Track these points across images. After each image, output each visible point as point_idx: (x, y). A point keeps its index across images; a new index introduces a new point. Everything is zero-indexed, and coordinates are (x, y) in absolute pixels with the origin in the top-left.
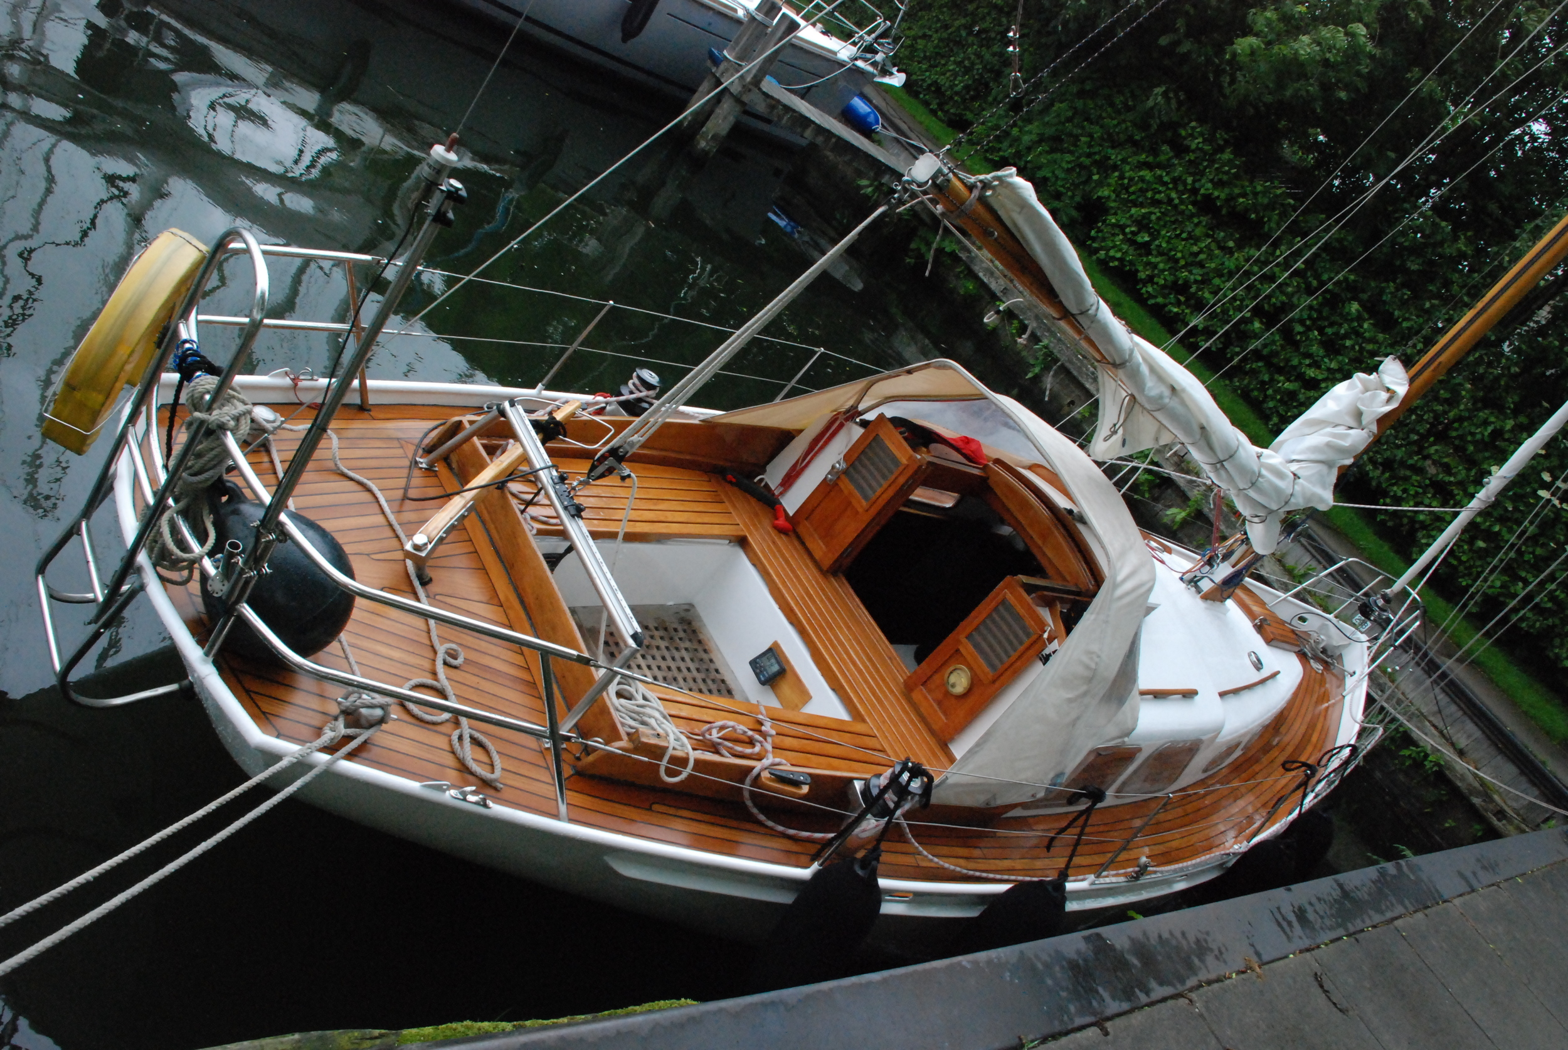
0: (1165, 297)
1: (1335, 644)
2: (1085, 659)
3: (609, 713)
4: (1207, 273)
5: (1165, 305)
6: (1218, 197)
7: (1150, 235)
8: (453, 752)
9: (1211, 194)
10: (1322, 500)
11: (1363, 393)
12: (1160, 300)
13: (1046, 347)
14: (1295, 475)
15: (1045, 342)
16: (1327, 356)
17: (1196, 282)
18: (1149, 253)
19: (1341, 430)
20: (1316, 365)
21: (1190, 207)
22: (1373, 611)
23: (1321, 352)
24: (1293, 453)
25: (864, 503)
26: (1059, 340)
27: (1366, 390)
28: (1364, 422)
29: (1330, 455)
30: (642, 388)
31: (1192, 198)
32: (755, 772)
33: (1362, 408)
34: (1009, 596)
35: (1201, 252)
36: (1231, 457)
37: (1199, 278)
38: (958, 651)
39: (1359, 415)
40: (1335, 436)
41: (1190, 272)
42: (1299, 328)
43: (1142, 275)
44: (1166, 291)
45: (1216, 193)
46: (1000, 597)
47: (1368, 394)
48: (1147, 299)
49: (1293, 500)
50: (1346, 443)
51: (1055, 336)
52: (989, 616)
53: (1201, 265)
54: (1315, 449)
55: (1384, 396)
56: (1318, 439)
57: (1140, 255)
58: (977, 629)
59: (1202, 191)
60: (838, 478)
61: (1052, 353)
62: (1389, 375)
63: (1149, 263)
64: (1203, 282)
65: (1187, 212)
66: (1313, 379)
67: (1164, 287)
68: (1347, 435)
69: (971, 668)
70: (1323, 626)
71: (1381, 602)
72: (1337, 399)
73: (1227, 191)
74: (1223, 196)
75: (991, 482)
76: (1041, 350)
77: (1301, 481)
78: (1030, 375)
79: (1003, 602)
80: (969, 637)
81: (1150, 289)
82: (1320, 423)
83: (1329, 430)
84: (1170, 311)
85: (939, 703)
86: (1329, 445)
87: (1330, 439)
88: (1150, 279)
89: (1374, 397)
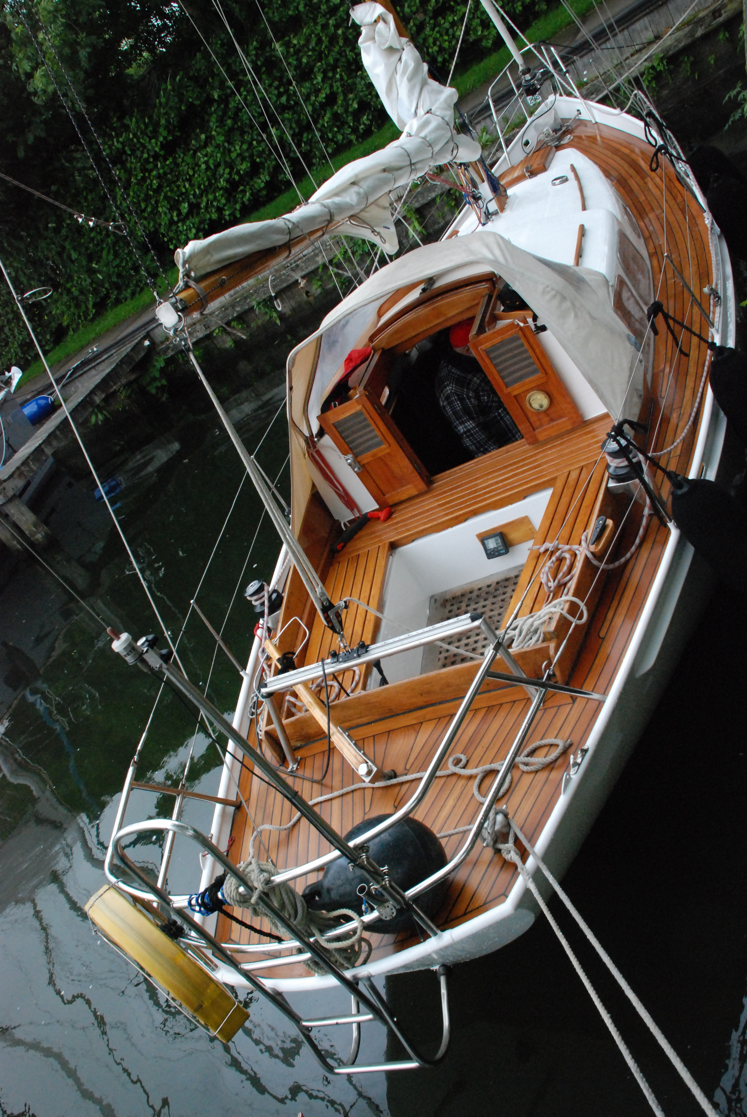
0: (236, 202)
1: (552, 121)
2: (548, 297)
3: (526, 652)
4: (225, 162)
5: (243, 203)
6: (165, 138)
7: (183, 201)
8: (537, 772)
9: (161, 142)
10: (451, 96)
11: (375, 42)
12: (238, 206)
13: (259, 304)
14: (428, 112)
15: (254, 303)
16: (312, 79)
17: (230, 174)
18: (198, 206)
19: (400, 67)
20: (317, 91)
21: (168, 163)
22: (534, 85)
23: (307, 84)
24: (409, 110)
25: (384, 446)
26: (255, 291)
27: (373, 39)
28: (398, 47)
29: (418, 80)
30: (261, 595)
31: (161, 159)
32: (590, 555)
33: (386, 46)
34: (483, 347)
35: (206, 163)
36: (409, 156)
37: (227, 170)
38: (515, 397)
39: (391, 50)
40: (404, 73)
41: (221, 176)
42: (284, 99)
43: (215, 216)
44: (232, 199)
45: (161, 139)
46: (483, 354)
47: (376, 38)
48: (235, 217)
49: (447, 119)
50: (412, 65)
51: (252, 294)
52: (495, 366)
53: (217, 165)
54: (411, 91)
55: (381, 25)
56: (403, 86)
57: (198, 214)
58: (503, 378)
59: (157, 149)
60: (359, 462)
61: (264, 300)
62: (365, 17)
63: (207, 207)
64: (232, 168)
65: (172, 166)
66: (327, 97)
67: (228, 200)
68: (406, 61)
69: (532, 389)
70: (536, 128)
71: (528, 77)
72: (375, 65)
73: (161, 130)
74: (165, 133)
75: (387, 348)
76: (260, 309)
77: (433, 109)
78: (278, 322)
79: (487, 352)
80: (507, 387)
81: (227, 213)
82: (391, 84)
83: (398, 77)
84: (249, 200)
85: (552, 420)
86: (410, 80)
87: (405, 79)
88: (220, 210)
89: (380, 35)
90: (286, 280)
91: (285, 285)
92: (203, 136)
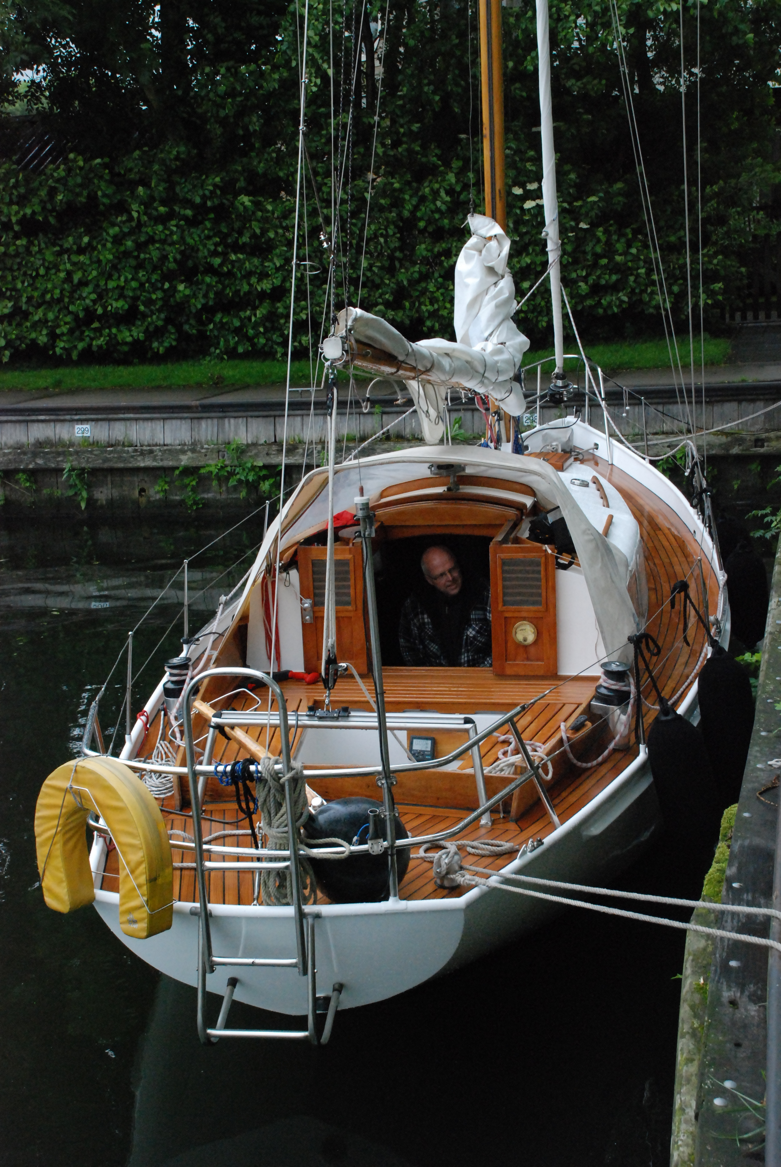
0: (82, 340)
1: (565, 440)
3: (491, 777)
4: (97, 286)
5: (90, 346)
6: (34, 213)
7: (10, 299)
9: (25, 215)
10: (522, 344)
11: (480, 255)
12: (81, 346)
13: (72, 469)
14: (502, 344)
15: (67, 466)
16: (265, 259)
17: (94, 302)
18: (26, 315)
19: (493, 291)
20: (263, 276)
21: (18, 242)
22: (562, 394)
24: (482, 332)
25: (350, 608)
26: (77, 453)
27: (481, 252)
28: (500, 272)
29: (504, 312)
31: (11, 234)
32: (565, 738)
33: (490, 264)
34: (503, 556)
35: (69, 274)
37: (94, 296)
38: (506, 618)
39: (491, 270)
40: (495, 297)
41: (81, 298)
42: (217, 261)
43: (43, 339)
44: (77, 333)
45: (28, 211)
46: (499, 562)
47: (484, 252)
48: (69, 355)
49: (516, 360)
50: (506, 294)
51: (71, 454)
52: (504, 579)
53: (83, 283)
54: (493, 317)
55: (494, 243)
56: (487, 309)
57: (19, 325)
58: (504, 594)
59: (14, 219)
60: (314, 612)
61: (83, 469)
62: (481, 228)
63: (35, 326)
64: (100, 297)
65: (21, 250)
66: (274, 289)
67: (71, 331)
68: (502, 288)
69: (524, 619)
71: (560, 383)
72: (470, 274)
73: (35, 200)
74: (38, 208)
76: (69, 476)
77: (507, 344)
78: (83, 505)
79: (504, 563)
80: (505, 603)
81: (62, 345)
83: (487, 298)
84: (100, 347)
85: (528, 659)
86: (497, 306)
87: (494, 303)
88: (53, 336)
89: (489, 251)
90: (125, 460)
91: (121, 465)
92: (86, 239)
